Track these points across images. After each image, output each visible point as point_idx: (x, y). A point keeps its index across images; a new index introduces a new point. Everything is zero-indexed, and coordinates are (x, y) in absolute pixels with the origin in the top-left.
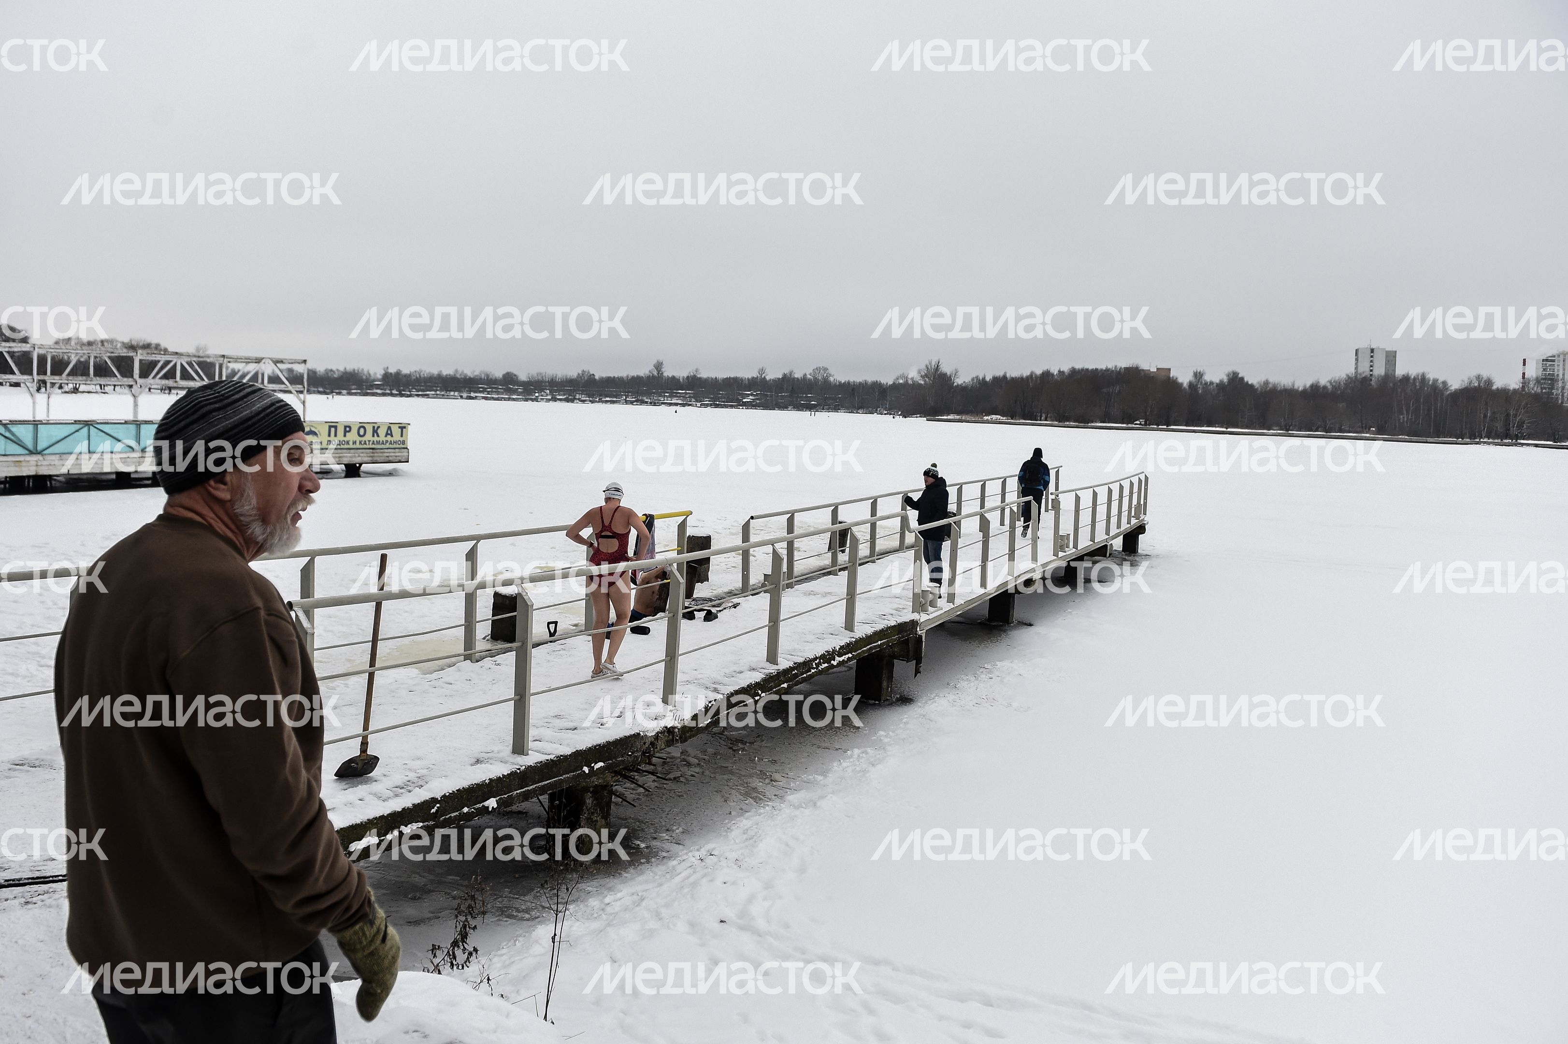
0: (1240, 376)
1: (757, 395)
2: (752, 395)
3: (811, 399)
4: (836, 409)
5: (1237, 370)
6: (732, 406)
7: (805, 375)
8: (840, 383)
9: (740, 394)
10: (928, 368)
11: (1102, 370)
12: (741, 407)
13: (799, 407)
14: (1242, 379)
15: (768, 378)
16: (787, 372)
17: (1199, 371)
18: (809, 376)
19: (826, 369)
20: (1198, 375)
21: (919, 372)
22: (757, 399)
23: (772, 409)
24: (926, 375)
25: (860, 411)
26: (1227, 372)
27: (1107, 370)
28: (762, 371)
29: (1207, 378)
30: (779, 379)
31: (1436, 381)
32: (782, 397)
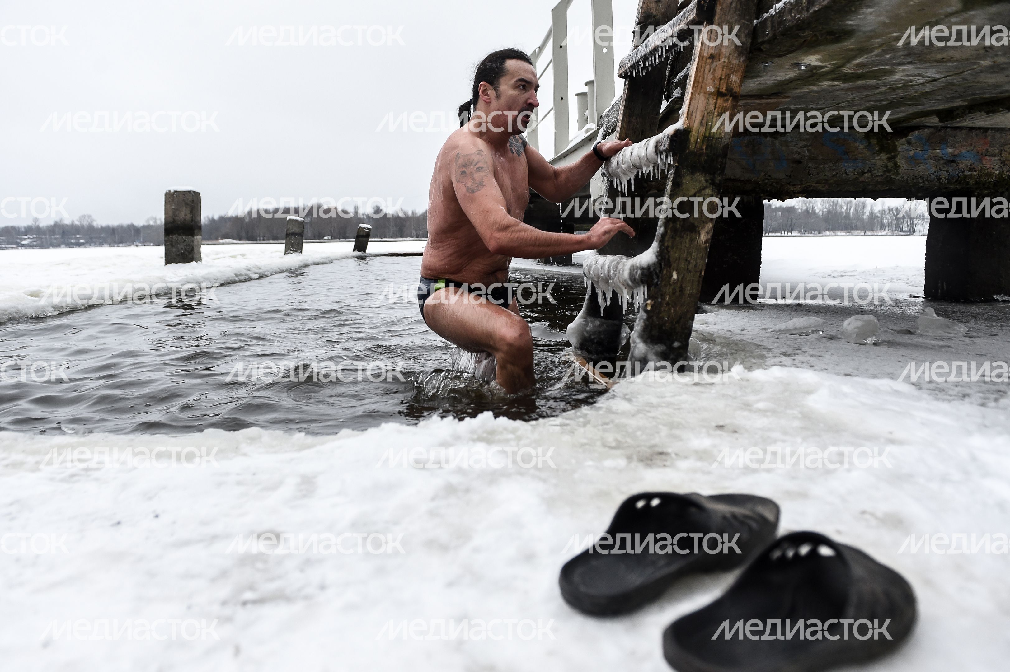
1: (33, 238)
2: (29, 238)
3: (78, 239)
4: (101, 244)
6: (12, 248)
7: (73, 221)
8: (102, 227)
9: (18, 238)
12: (20, 248)
13: (69, 245)
15: (41, 225)
16: (57, 219)
18: (77, 223)
19: (89, 216)
22: (34, 241)
23: (47, 247)
25: (120, 245)
28: (36, 220)
30: (51, 226)
32: (55, 239)
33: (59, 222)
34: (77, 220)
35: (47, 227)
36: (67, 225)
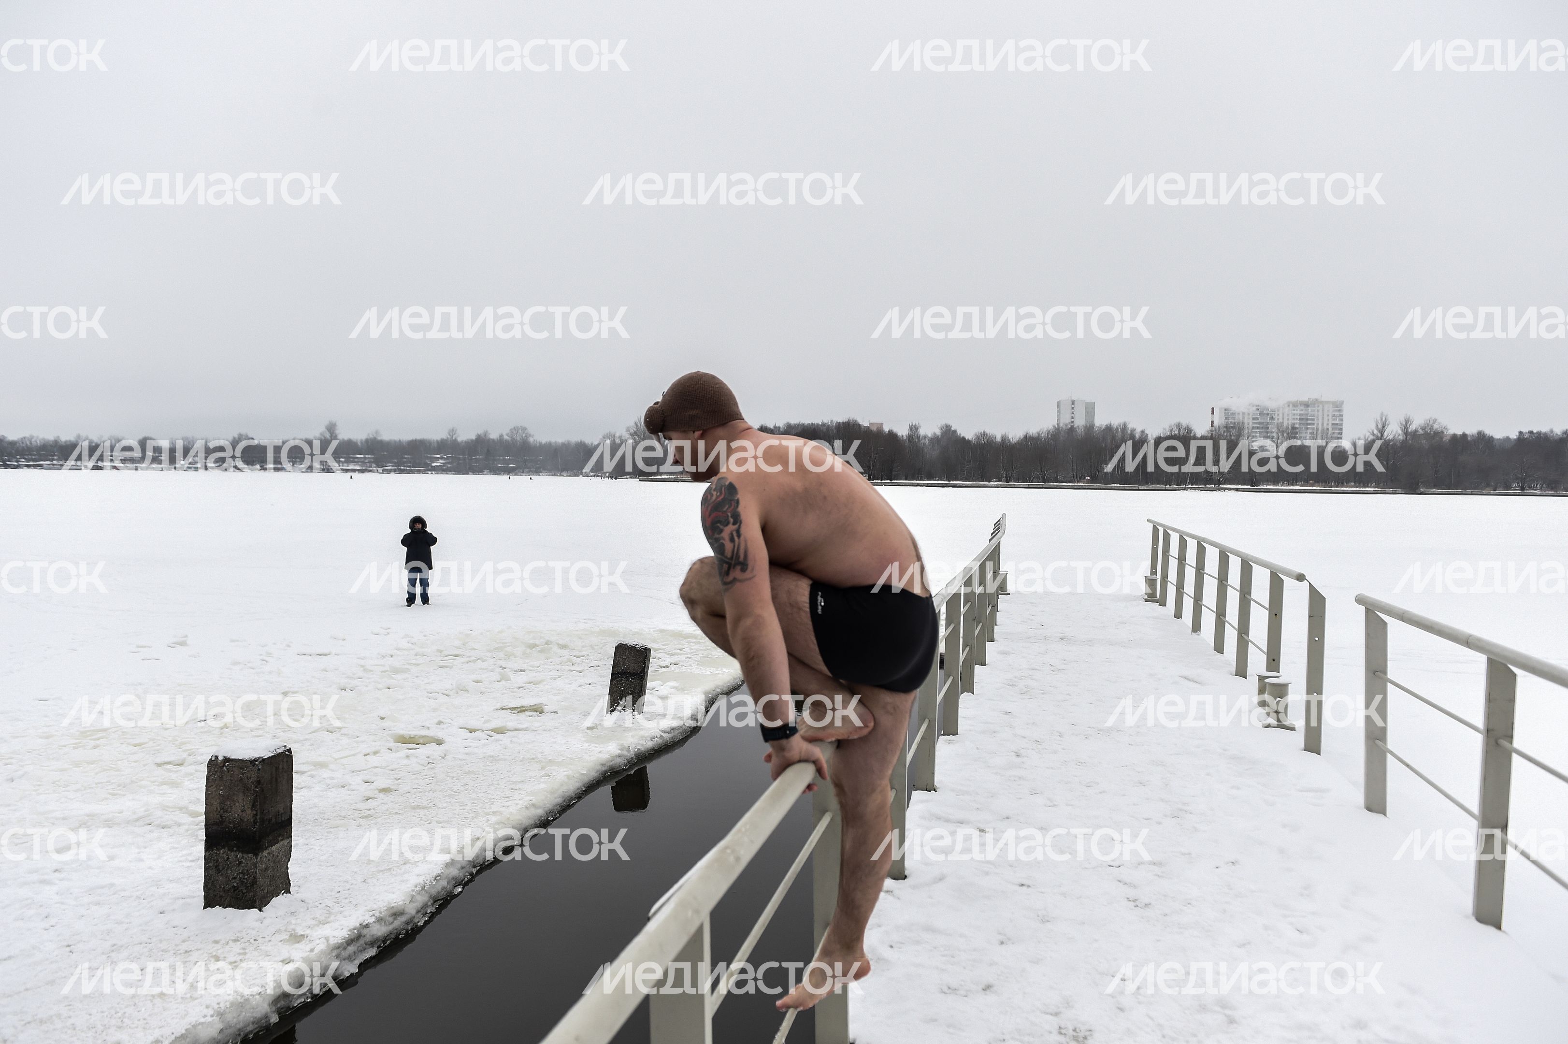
0: (953, 429)
1: (448, 458)
2: (442, 458)
3: (508, 462)
4: (537, 472)
5: (950, 423)
6: (418, 472)
7: (501, 436)
8: (541, 444)
9: (427, 458)
10: (637, 426)
11: (818, 425)
12: (430, 472)
13: (496, 471)
14: (955, 432)
15: (459, 439)
16: (480, 432)
17: (914, 424)
18: (506, 437)
19: (524, 429)
20: (914, 429)
21: (628, 430)
22: (448, 463)
23: (466, 472)
24: (635, 433)
25: (564, 474)
26: (939, 425)
27: (823, 425)
28: (453, 431)
29: (922, 432)
30: (472, 441)
31: (1133, 430)
32: (477, 460)
33: (482, 435)
34: (507, 435)
35: (467, 442)
36: (493, 440)
